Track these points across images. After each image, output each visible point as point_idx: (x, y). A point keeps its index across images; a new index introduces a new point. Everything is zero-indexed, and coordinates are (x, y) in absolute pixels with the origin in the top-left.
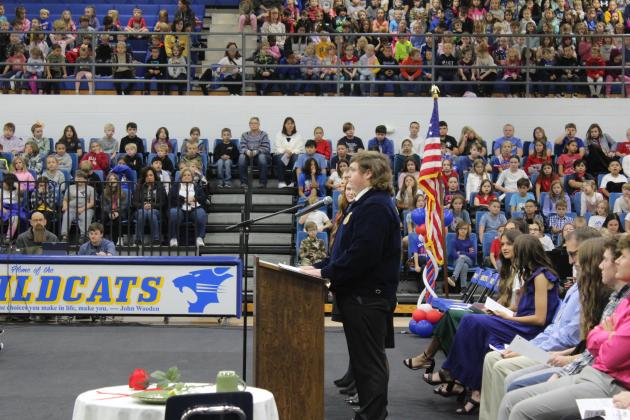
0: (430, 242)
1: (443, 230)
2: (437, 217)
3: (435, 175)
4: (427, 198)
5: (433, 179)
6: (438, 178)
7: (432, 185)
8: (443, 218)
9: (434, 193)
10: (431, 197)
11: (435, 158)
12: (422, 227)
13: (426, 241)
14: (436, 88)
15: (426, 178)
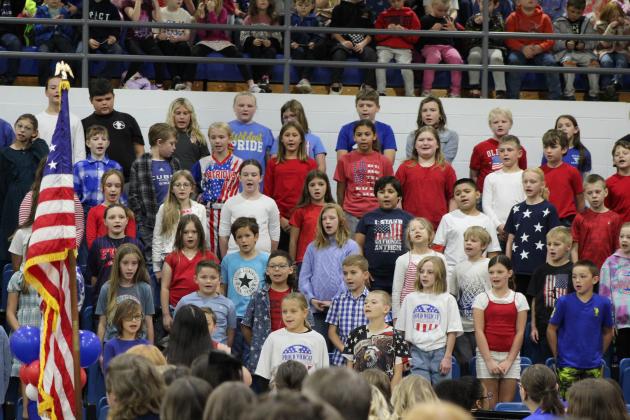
0: (48, 401)
1: (77, 373)
2: (64, 347)
3: (61, 256)
4: (43, 306)
5: (56, 264)
6: (68, 262)
7: (53, 276)
8: (77, 348)
9: (58, 295)
10: (52, 302)
11: (62, 219)
12: (33, 368)
13: (41, 399)
14: (67, 67)
15: (42, 261)
